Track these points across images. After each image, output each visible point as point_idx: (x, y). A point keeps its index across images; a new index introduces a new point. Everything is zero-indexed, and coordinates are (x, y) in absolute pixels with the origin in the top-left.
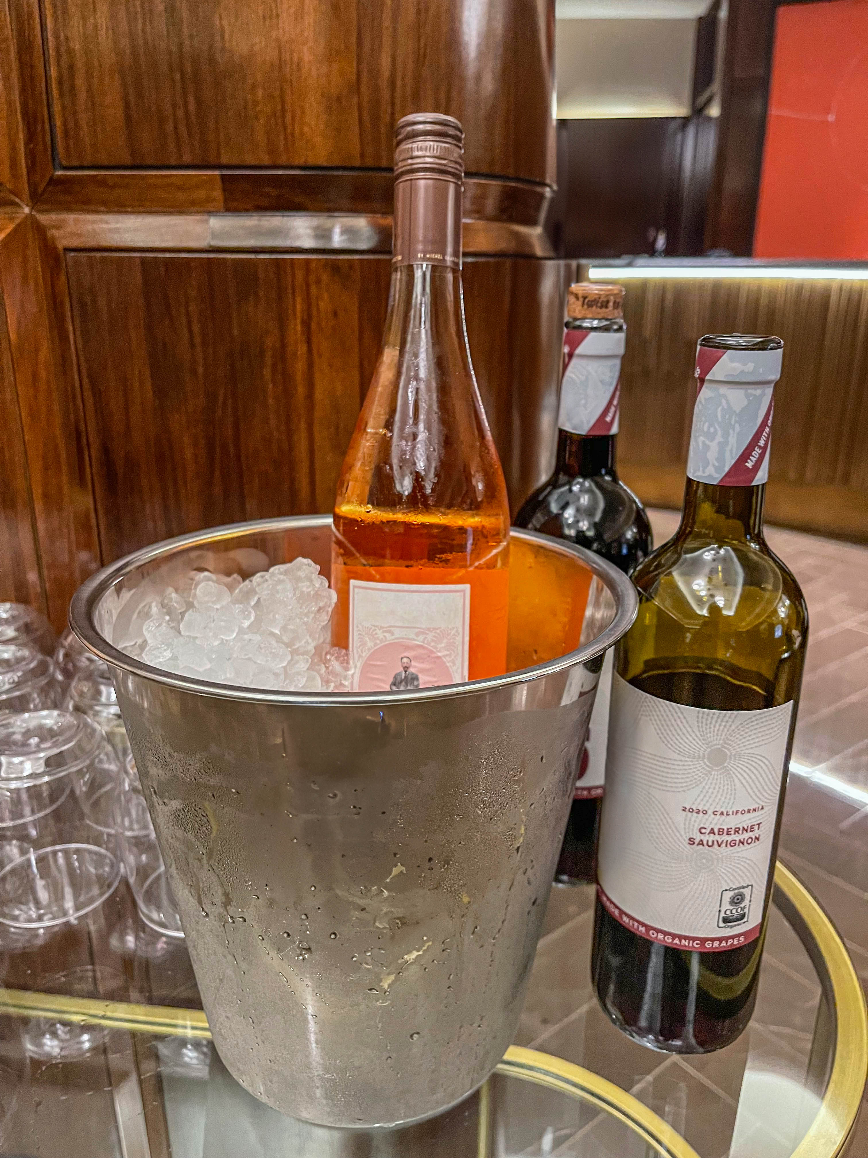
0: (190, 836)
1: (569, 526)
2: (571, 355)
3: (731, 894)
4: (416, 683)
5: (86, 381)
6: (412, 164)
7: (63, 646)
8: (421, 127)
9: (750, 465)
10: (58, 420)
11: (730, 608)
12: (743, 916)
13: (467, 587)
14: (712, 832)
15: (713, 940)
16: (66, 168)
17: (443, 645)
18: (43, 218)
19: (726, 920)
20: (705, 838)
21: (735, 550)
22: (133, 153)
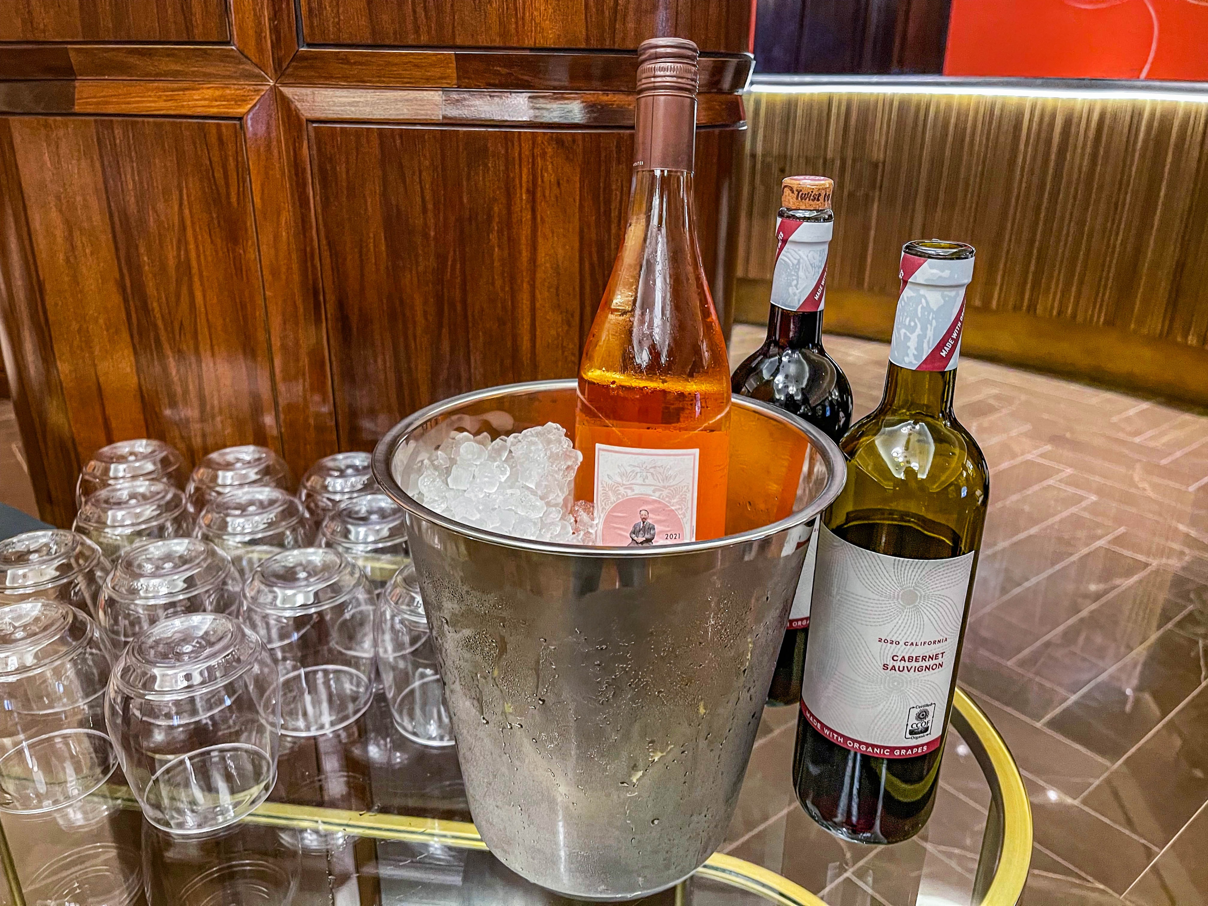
0: (479, 658)
1: (779, 391)
2: (785, 241)
3: (918, 710)
4: (652, 532)
5: (324, 242)
6: (654, 82)
7: (305, 487)
8: (662, 50)
9: (944, 354)
10: (296, 277)
11: (923, 474)
12: (926, 729)
13: (697, 451)
14: (903, 659)
15: (900, 748)
16: (309, 45)
17: (675, 501)
18: (288, 91)
19: (912, 732)
20: (897, 665)
21: (928, 424)
22: (374, 32)
